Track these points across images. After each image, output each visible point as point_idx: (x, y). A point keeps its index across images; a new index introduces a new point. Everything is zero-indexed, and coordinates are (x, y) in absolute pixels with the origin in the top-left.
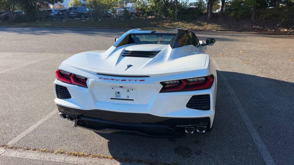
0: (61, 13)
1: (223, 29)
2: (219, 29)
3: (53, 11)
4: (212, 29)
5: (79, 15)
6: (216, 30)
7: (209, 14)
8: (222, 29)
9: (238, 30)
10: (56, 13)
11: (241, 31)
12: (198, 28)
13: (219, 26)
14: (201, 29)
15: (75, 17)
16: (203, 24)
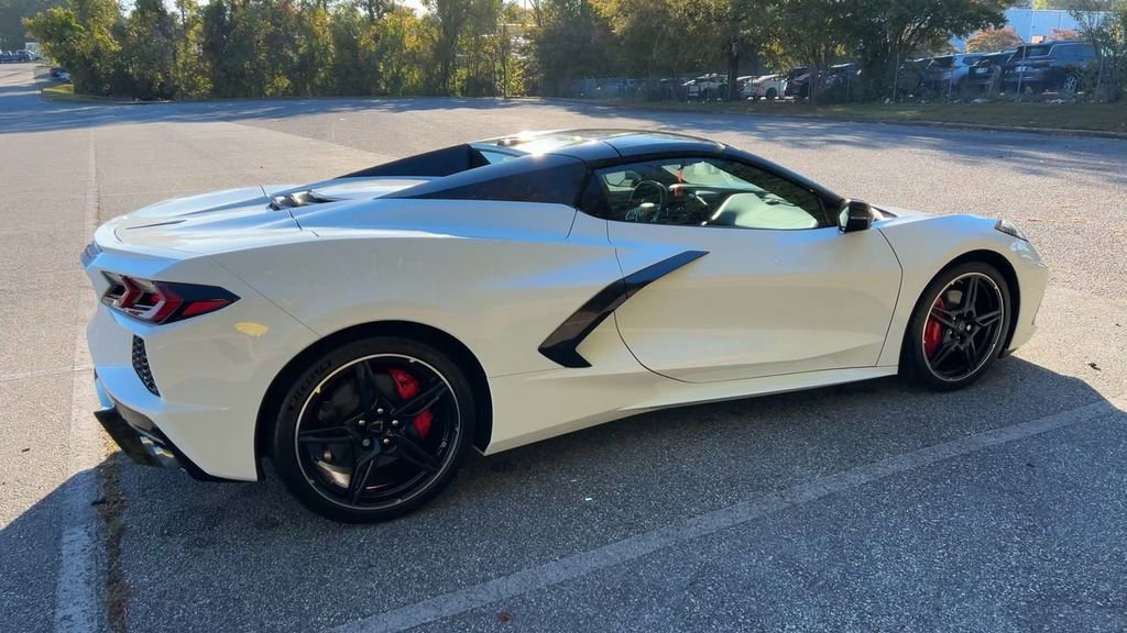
0: (980, 71)
3: (957, 63)
5: (1055, 78)
10: (965, 69)
15: (1030, 83)
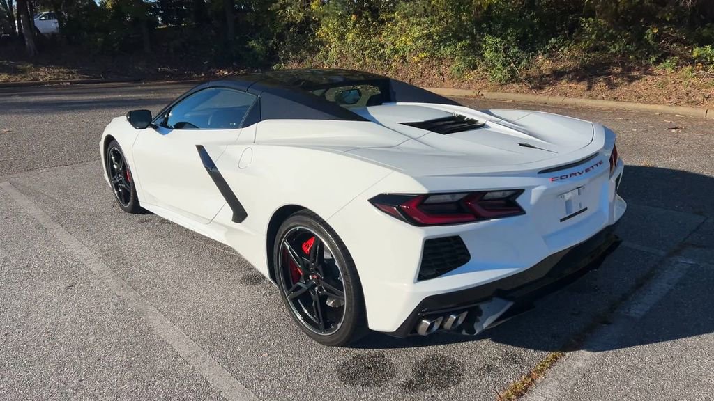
1: (87, 78)
2: (78, 79)
4: (57, 79)
6: (71, 82)
7: (27, 39)
8: (84, 77)
9: (126, 77)
11: (137, 81)
12: (12, 80)
13: (73, 71)
14: (23, 81)
16: (19, 66)
